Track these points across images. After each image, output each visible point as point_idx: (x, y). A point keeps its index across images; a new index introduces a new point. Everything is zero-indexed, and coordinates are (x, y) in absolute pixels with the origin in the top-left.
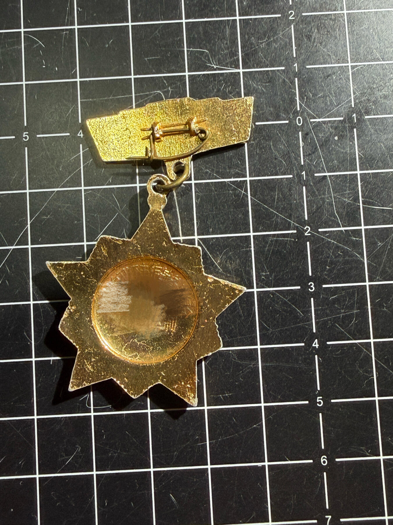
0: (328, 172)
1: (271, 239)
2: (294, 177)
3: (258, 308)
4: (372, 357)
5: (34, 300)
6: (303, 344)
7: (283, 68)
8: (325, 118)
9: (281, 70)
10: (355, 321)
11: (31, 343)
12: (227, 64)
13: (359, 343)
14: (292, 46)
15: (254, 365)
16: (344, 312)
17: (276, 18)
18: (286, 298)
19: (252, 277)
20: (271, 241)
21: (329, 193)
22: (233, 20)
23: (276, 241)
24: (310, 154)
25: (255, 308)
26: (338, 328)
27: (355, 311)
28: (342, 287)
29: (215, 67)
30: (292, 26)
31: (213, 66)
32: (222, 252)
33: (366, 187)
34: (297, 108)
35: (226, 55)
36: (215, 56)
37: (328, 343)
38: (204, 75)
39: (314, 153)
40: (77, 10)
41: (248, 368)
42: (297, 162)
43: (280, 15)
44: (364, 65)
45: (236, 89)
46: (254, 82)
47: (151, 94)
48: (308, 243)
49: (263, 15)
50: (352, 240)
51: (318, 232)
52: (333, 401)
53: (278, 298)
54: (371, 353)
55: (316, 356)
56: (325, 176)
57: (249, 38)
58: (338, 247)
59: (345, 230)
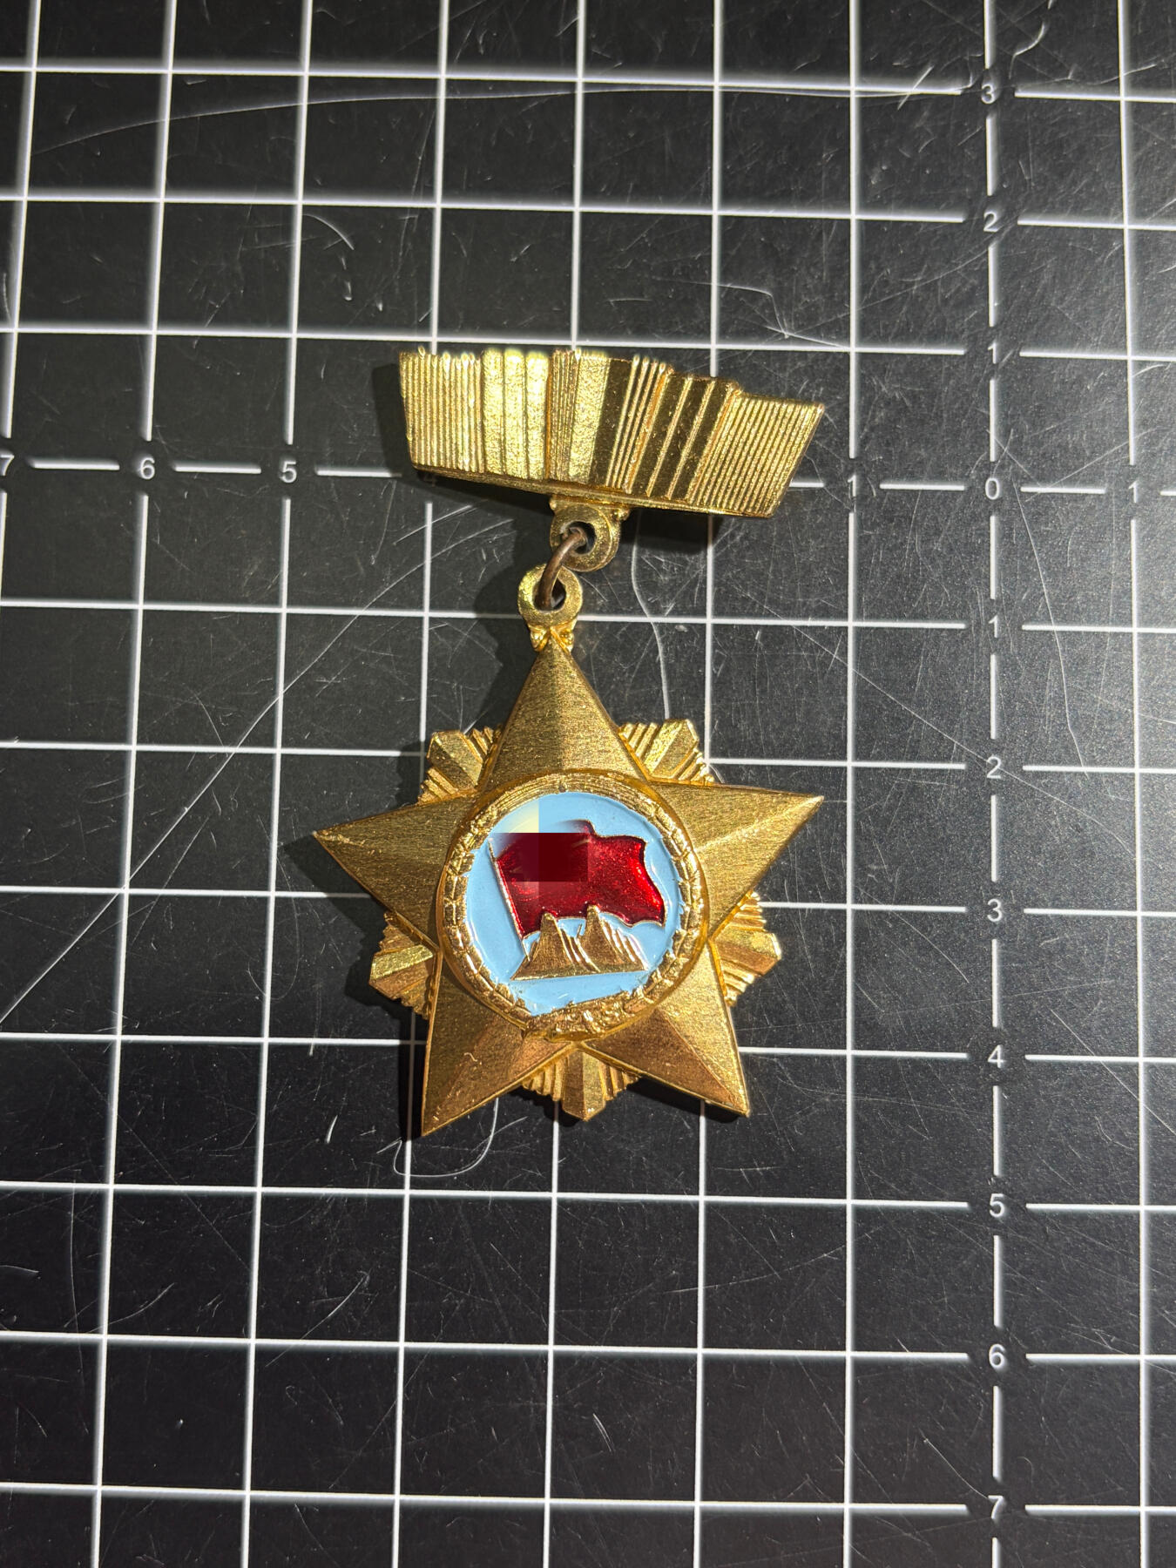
0: (1058, 623)
1: (897, 780)
2: (968, 627)
3: (854, 953)
4: (1138, 1101)
5: (280, 887)
6: (964, 1056)
7: (962, 352)
8: (1060, 485)
9: (956, 356)
10: (1102, 1006)
11: (262, 998)
12: (817, 328)
13: (1109, 1064)
14: (987, 299)
16: (1076, 982)
17: (951, 225)
18: (928, 934)
19: (845, 874)
21: (1057, 676)
22: (841, 220)
23: (913, 785)
25: (846, 952)
26: (1056, 1020)
27: (1103, 982)
28: (1075, 917)
29: (787, 334)
30: (992, 250)
31: (783, 331)
34: (989, 454)
35: (816, 306)
36: (789, 307)
37: (1030, 1057)
38: (756, 351)
41: (818, 1106)
42: (981, 590)
43: (961, 219)
44: (1167, 363)
45: (835, 394)
46: (884, 383)
48: (994, 799)
50: (1109, 802)
51: (1023, 773)
52: (1030, 1206)
53: (906, 930)
54: (1137, 1092)
55: (996, 1090)
56: (1050, 633)
57: (880, 269)
59: (1091, 774)
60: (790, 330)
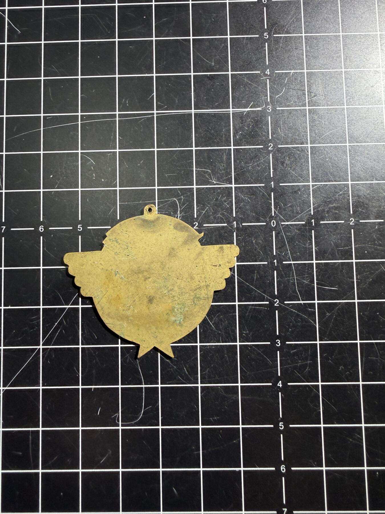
0: (293, 261)
1: (250, 307)
2: (268, 263)
3: (240, 357)
4: (319, 396)
5: (82, 344)
6: (271, 384)
7: (263, 185)
8: (292, 222)
9: (262, 186)
10: (309, 369)
11: (79, 375)
12: (224, 180)
13: (311, 385)
14: (270, 169)
15: (235, 397)
16: (301, 363)
17: (260, 148)
18: (260, 350)
19: (236, 334)
20: (251, 309)
21: (293, 276)
22: (229, 149)
23: (255, 309)
24: (280, 248)
25: (237, 356)
26: (296, 373)
27: (309, 362)
28: (300, 344)
29: (215, 182)
30: (271, 155)
31: (214, 181)
32: (215, 316)
33: (319, 272)
34: (272, 214)
35: (223, 174)
36: (215, 175)
37: (289, 384)
38: (207, 188)
39: (283, 246)
40: (119, 138)
41: (231, 400)
42: (271, 252)
43: (262, 147)
44: (321, 185)
45: (229, 199)
46: (242, 195)
47: (169, 201)
48: (277, 311)
49: (250, 146)
50: (308, 311)
51: (285, 304)
52: (291, 426)
53: (254, 350)
54: (319, 392)
55: (280, 393)
56: (291, 264)
57: (240, 162)
58: (298, 315)
59: (303, 303)
60: (216, 181)
